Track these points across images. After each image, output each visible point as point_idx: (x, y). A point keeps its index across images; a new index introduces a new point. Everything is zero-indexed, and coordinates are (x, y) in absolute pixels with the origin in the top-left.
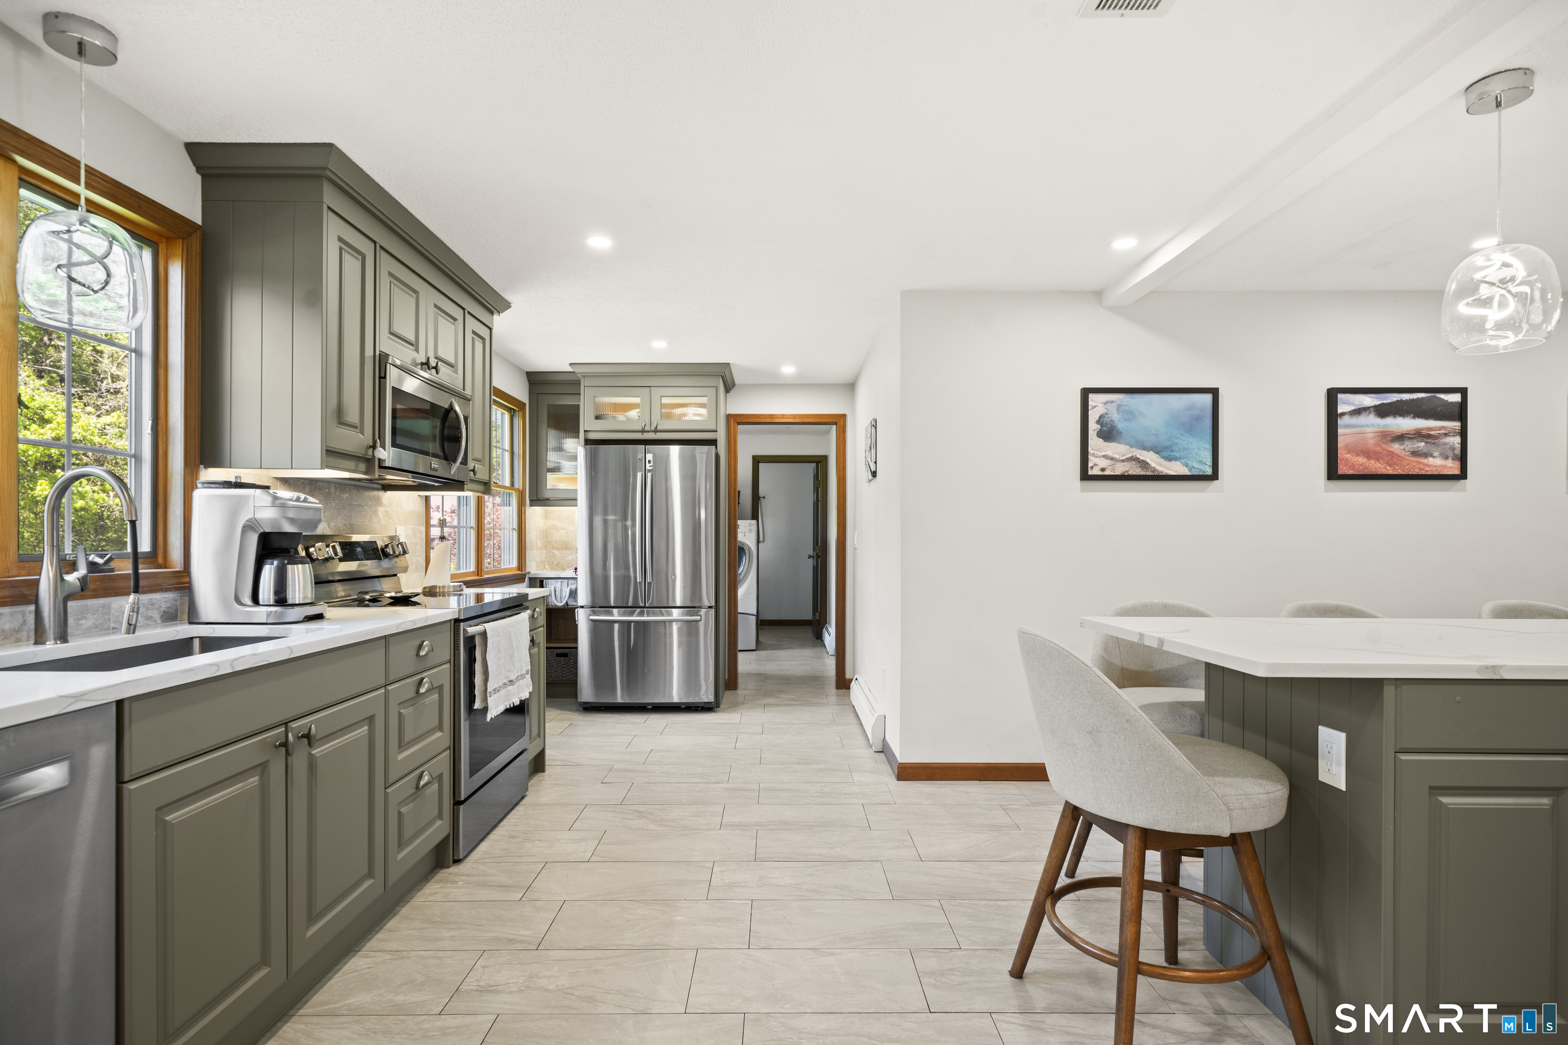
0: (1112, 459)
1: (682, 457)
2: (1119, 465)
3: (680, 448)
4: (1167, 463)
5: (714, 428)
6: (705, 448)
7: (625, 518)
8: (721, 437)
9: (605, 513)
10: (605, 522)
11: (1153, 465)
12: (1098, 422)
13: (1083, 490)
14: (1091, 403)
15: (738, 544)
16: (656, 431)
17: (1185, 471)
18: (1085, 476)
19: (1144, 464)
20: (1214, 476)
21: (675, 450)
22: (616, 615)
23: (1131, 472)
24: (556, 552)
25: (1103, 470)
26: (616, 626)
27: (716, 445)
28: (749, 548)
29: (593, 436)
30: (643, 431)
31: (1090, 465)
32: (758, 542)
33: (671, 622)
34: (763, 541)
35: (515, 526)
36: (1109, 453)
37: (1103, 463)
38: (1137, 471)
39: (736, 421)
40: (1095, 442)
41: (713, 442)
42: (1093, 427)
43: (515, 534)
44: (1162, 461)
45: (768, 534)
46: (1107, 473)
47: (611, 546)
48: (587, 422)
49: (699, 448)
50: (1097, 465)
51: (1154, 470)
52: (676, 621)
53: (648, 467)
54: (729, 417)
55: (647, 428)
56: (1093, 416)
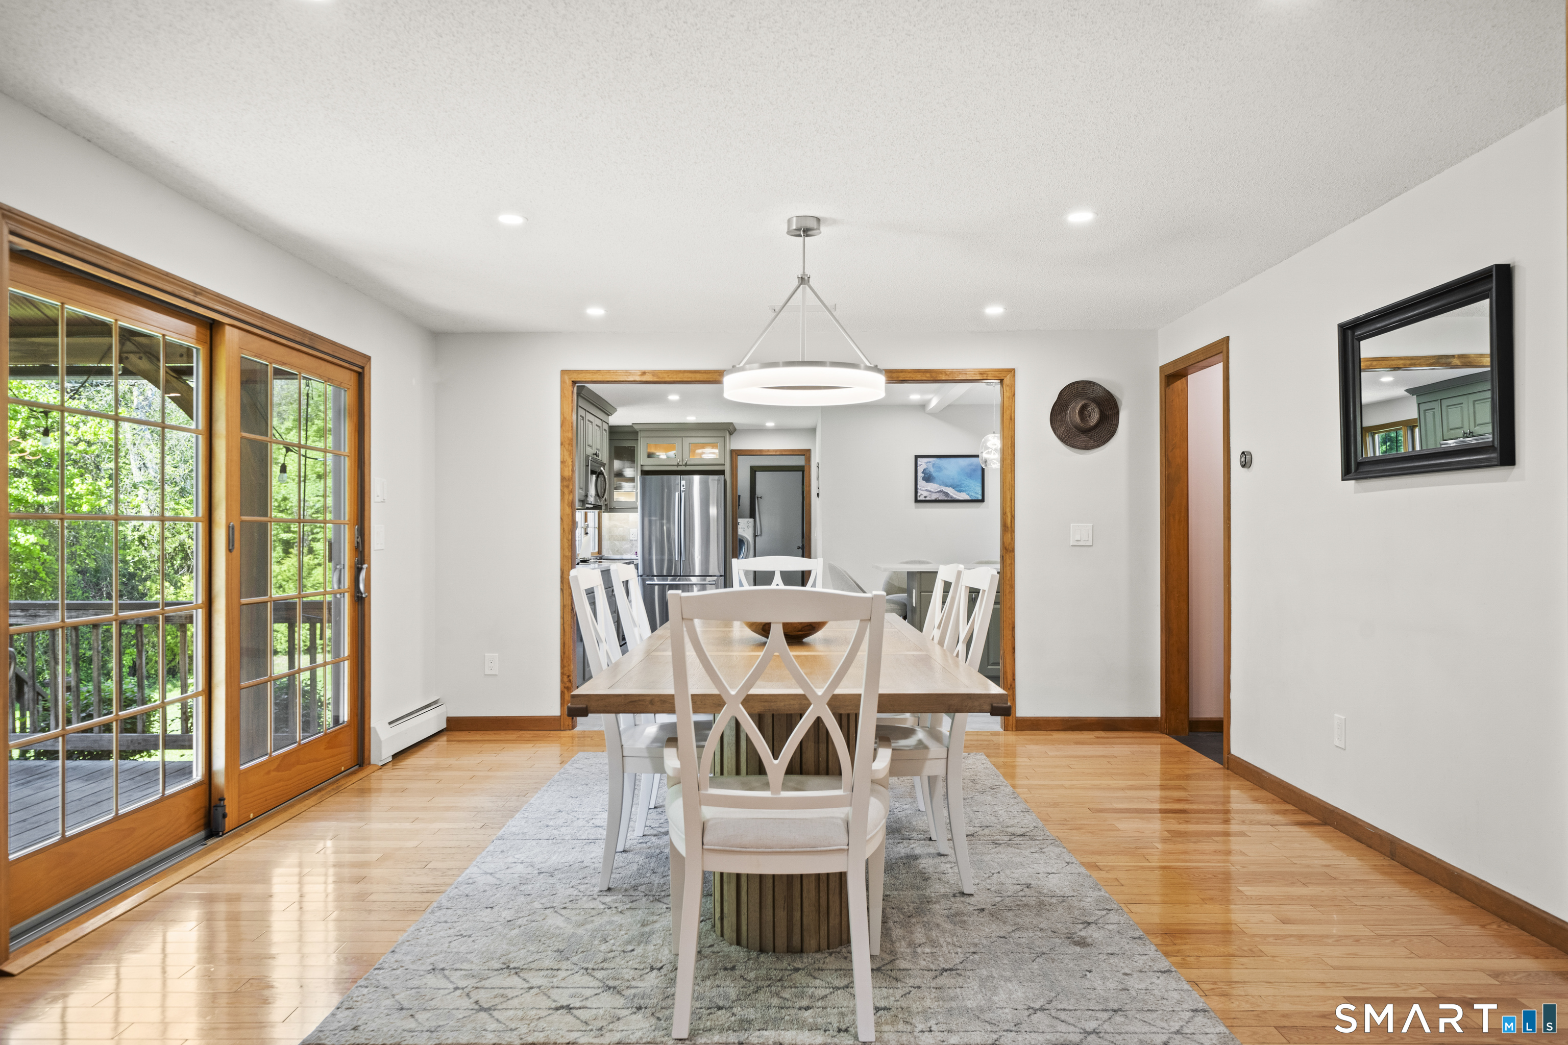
0: (930, 491)
1: (701, 482)
2: (934, 494)
3: (700, 478)
4: (959, 493)
5: (723, 463)
6: (716, 477)
7: (662, 518)
8: (727, 469)
9: (650, 516)
10: (650, 521)
11: (951, 494)
12: (923, 473)
13: (916, 508)
14: (919, 463)
15: (739, 537)
16: (686, 465)
17: (968, 498)
18: (917, 501)
19: (947, 494)
20: (982, 500)
21: (696, 478)
22: (656, 581)
23: (940, 498)
24: (616, 542)
25: (925, 497)
26: (656, 587)
27: (724, 474)
28: (747, 541)
29: (646, 468)
30: (678, 465)
31: (919, 494)
32: (755, 536)
33: (692, 585)
34: (761, 535)
35: (597, 525)
36: (929, 489)
37: (925, 494)
38: (944, 498)
39: (735, 454)
40: (921, 483)
41: (722, 472)
42: (920, 475)
43: (597, 531)
44: (956, 492)
45: (765, 529)
46: (927, 499)
47: (653, 538)
48: (642, 459)
49: (711, 477)
50: (922, 495)
51: (952, 497)
52: (695, 584)
53: (682, 489)
54: (732, 451)
55: (681, 463)
56: (920, 470)
